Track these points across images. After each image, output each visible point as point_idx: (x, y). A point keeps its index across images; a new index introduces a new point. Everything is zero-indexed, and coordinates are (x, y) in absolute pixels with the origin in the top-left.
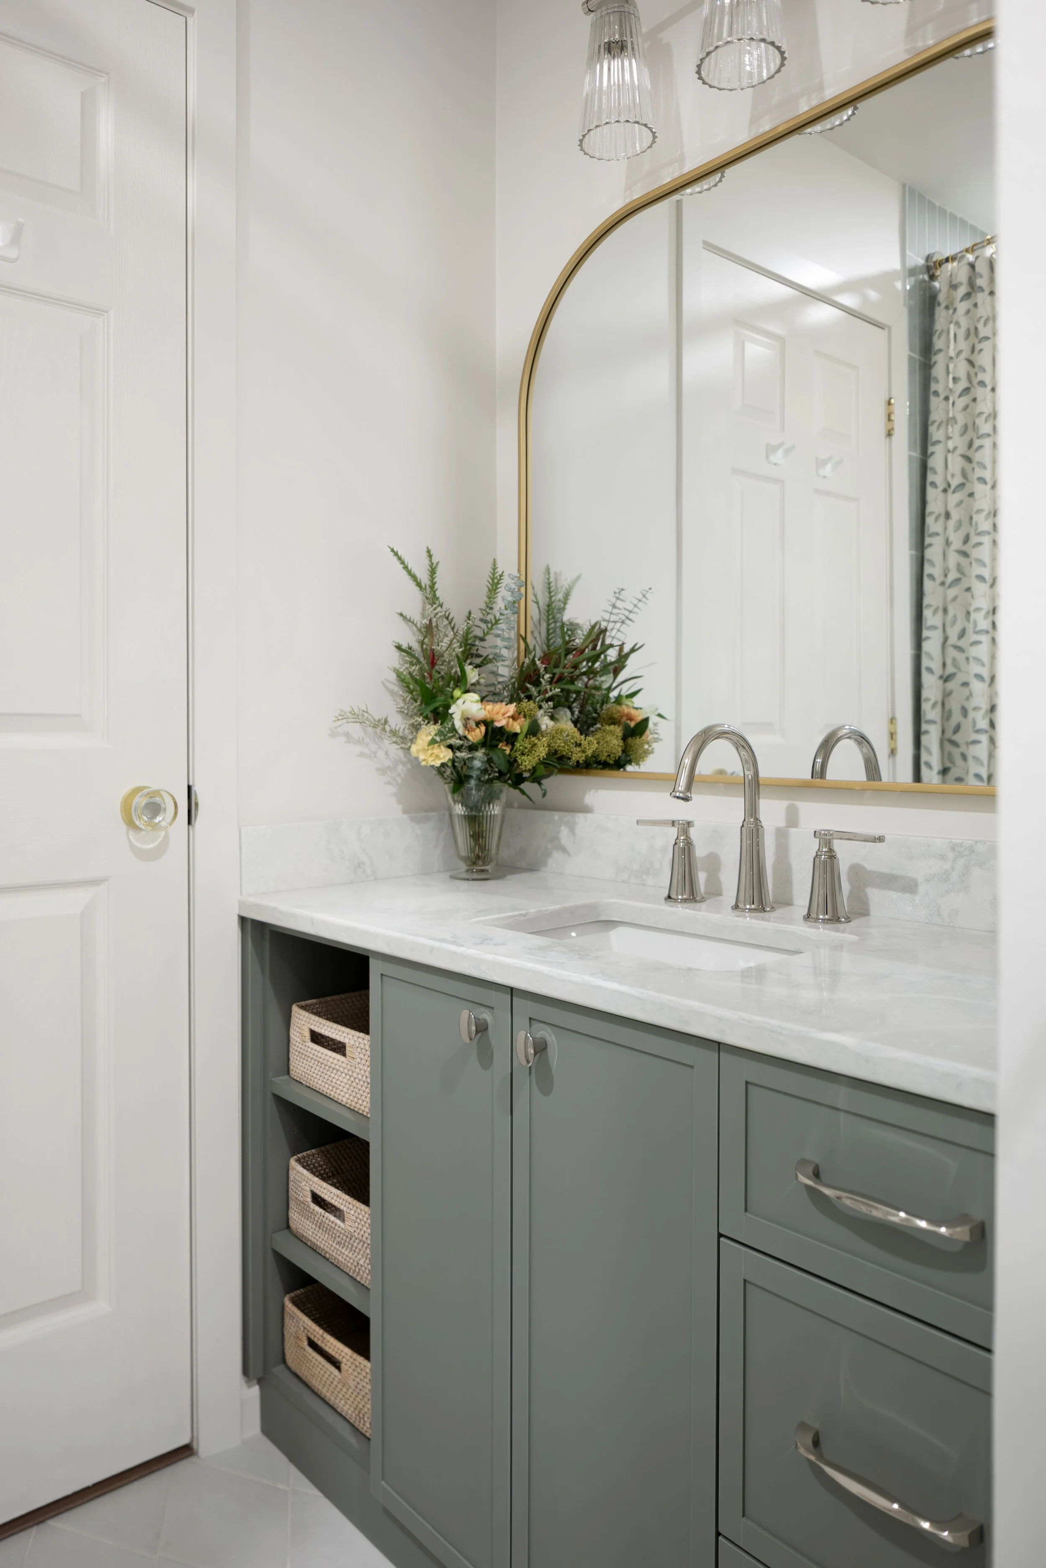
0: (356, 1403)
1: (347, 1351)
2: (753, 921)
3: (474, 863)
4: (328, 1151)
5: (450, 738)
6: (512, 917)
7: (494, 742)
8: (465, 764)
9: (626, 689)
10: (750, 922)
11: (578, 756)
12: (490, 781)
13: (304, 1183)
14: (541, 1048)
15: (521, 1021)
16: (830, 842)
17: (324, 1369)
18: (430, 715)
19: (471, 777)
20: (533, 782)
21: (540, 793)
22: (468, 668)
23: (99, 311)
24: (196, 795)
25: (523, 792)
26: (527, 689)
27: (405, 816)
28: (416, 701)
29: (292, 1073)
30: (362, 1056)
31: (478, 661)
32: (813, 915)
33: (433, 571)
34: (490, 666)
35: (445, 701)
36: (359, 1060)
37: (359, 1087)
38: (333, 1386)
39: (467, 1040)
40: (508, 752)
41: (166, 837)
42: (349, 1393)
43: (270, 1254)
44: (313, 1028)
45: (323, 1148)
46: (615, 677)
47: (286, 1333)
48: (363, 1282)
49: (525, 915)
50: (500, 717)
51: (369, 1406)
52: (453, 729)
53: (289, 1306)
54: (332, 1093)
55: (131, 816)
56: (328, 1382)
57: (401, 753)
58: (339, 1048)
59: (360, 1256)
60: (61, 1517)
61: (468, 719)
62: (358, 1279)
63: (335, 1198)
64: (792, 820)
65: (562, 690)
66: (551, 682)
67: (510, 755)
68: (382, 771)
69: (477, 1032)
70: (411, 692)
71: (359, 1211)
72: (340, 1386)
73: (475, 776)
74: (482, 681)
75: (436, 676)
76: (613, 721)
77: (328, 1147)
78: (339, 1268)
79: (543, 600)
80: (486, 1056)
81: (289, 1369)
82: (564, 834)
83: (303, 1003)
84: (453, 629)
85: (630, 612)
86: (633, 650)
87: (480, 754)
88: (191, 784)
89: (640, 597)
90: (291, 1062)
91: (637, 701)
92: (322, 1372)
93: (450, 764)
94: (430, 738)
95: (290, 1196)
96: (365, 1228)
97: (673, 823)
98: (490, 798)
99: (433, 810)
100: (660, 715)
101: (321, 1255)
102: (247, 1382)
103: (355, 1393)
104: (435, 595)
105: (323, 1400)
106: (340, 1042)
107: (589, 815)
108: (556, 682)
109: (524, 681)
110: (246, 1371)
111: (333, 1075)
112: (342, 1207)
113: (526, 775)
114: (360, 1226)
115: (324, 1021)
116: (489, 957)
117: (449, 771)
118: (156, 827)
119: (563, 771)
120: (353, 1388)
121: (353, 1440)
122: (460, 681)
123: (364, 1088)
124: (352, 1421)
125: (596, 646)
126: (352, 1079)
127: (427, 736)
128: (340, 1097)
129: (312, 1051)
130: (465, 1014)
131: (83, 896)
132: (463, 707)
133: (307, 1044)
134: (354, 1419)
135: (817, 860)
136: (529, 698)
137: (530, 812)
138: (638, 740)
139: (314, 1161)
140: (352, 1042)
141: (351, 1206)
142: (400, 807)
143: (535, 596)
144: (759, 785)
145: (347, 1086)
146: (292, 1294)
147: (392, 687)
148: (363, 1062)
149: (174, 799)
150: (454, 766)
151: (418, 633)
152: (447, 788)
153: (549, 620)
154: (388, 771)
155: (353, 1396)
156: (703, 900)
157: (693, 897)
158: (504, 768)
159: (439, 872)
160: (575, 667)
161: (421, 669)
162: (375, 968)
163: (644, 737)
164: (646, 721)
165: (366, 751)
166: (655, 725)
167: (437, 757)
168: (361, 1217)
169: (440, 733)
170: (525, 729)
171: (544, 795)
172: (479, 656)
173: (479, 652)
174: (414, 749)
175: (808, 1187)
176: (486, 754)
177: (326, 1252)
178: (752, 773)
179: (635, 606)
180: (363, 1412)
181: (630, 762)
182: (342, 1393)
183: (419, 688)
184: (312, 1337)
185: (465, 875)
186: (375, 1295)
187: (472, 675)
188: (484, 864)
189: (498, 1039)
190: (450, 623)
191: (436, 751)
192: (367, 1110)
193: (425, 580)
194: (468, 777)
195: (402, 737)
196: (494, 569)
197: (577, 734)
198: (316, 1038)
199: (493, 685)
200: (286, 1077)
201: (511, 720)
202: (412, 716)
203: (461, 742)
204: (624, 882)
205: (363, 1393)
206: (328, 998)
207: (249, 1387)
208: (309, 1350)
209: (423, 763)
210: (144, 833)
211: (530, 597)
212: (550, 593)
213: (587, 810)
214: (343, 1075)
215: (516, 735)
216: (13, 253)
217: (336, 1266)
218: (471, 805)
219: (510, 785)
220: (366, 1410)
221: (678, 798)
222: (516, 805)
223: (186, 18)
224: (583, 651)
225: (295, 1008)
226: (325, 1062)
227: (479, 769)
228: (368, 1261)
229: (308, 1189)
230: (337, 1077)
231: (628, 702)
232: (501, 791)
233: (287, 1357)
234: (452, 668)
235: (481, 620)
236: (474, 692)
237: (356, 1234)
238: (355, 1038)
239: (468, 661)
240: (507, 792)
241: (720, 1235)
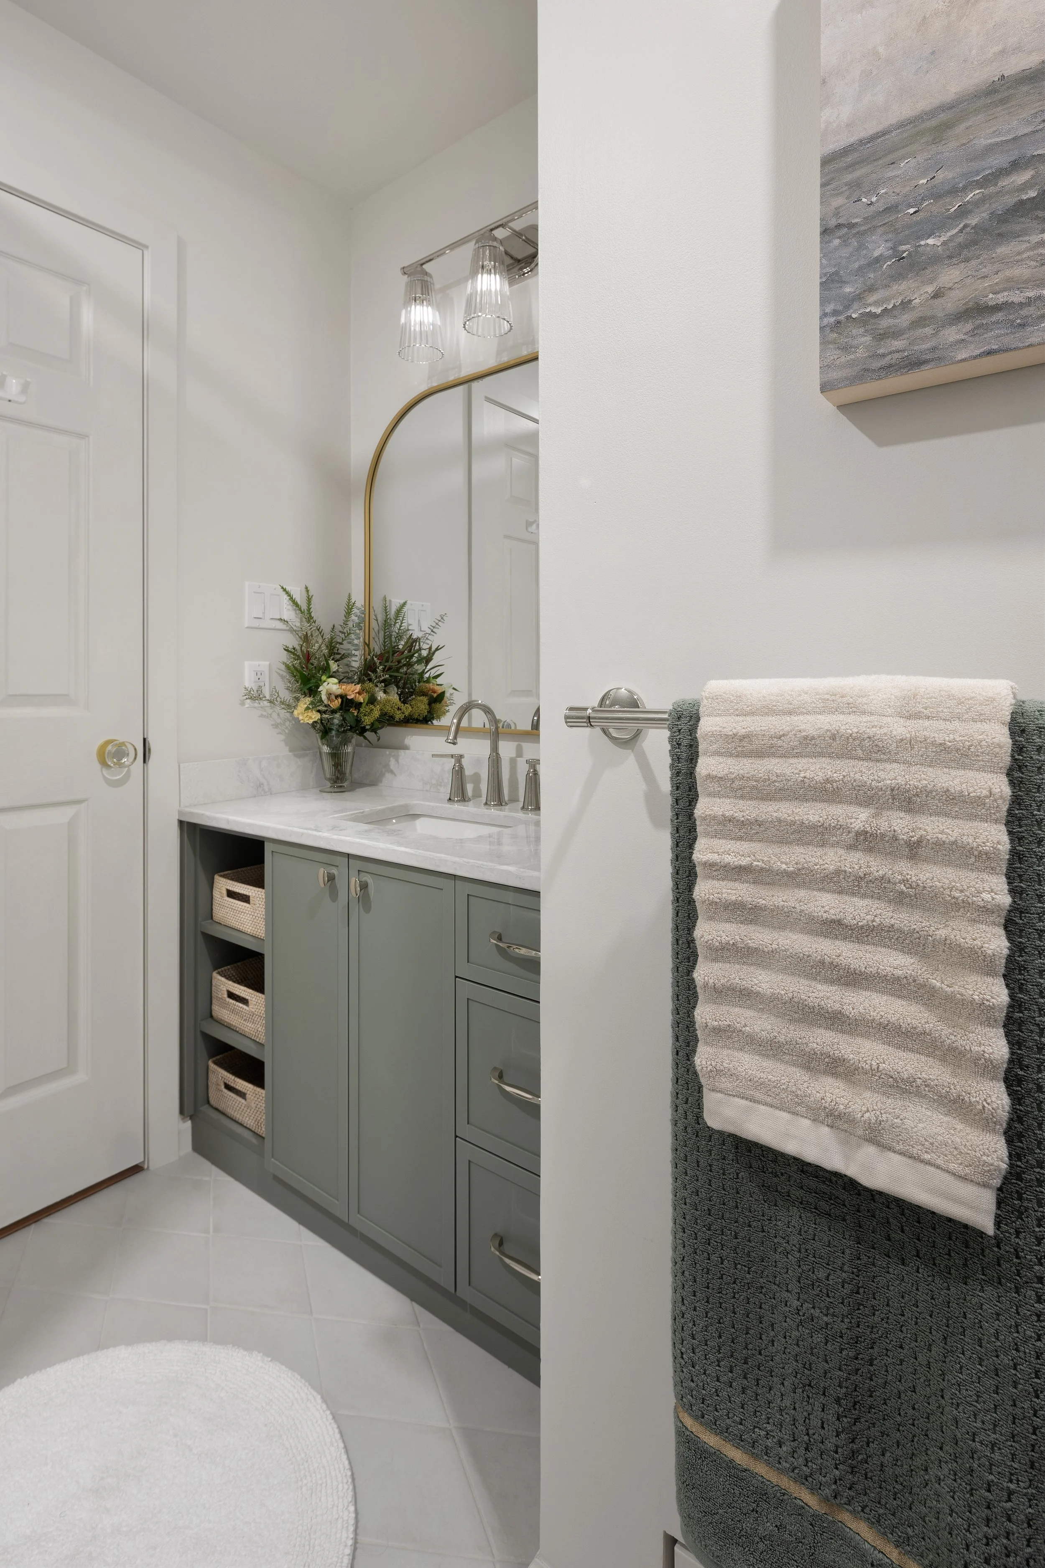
0: (256, 1117)
1: (250, 1086)
2: (495, 811)
3: (335, 782)
4: (238, 966)
5: (319, 706)
6: (354, 814)
7: (347, 708)
8: (328, 721)
9: (433, 673)
10: (494, 812)
11: (399, 716)
12: (344, 732)
13: (222, 986)
14: (364, 886)
15: (354, 872)
16: (534, 766)
17: (235, 1101)
18: (307, 691)
19: (332, 729)
20: (372, 732)
21: (376, 738)
22: (331, 662)
23: (82, 436)
24: (149, 744)
25: (365, 738)
26: (369, 674)
27: (291, 753)
28: (298, 682)
29: (214, 917)
30: (260, 902)
31: (338, 657)
32: (526, 807)
33: (309, 600)
34: (345, 661)
35: (316, 683)
36: (258, 905)
37: (258, 921)
38: (241, 1110)
39: (322, 885)
40: (356, 714)
41: (129, 772)
42: (252, 1112)
43: (199, 1034)
44: (228, 888)
45: (235, 965)
46: (426, 666)
47: (209, 1084)
48: (260, 1042)
49: (362, 813)
50: (350, 693)
51: (264, 1117)
52: (321, 701)
53: (212, 1066)
54: (241, 928)
55: (105, 758)
56: (238, 1108)
57: (288, 715)
58: (245, 899)
59: (259, 1026)
60: (52, 1216)
61: (331, 694)
62: (258, 1040)
63: (243, 992)
64: (519, 754)
65: (390, 676)
66: (383, 670)
67: (357, 716)
68: (276, 726)
69: (328, 881)
70: (295, 676)
71: (258, 998)
72: (245, 1109)
73: (334, 728)
74: (340, 670)
75: (310, 666)
76: (424, 694)
77: (239, 964)
78: (245, 1036)
79: (381, 618)
80: (334, 894)
81: (212, 1106)
82: (392, 762)
83: (222, 873)
84: (322, 637)
85: (434, 627)
86: (437, 649)
87: (338, 715)
88: (145, 737)
89: (440, 619)
90: (214, 911)
91: (439, 681)
92: (234, 1103)
93: (319, 722)
94: (306, 706)
95: (213, 995)
96: (262, 1008)
97: (452, 756)
98: (346, 742)
99: (309, 749)
100: (454, 689)
101: (233, 1030)
102: (182, 1119)
103: (255, 1111)
104: (310, 616)
105: (235, 1121)
106: (246, 895)
107: (407, 751)
108: (387, 671)
109: (367, 670)
110: (182, 1112)
111: (241, 916)
112: (247, 997)
113: (368, 727)
114: (259, 1007)
115: (236, 883)
116: (335, 837)
117: (318, 726)
118: (121, 765)
119: (390, 725)
120: (254, 1108)
121: (254, 1141)
122: (326, 669)
123: (261, 922)
124: (253, 1130)
125: (411, 649)
126: (254, 917)
127: (304, 704)
128: (246, 929)
129: (228, 903)
130: (322, 870)
131: (71, 811)
132: (327, 687)
133: (225, 899)
134: (254, 1128)
135: (528, 776)
136: (370, 680)
137: (371, 749)
138: (438, 705)
139: (229, 973)
140: (254, 895)
141: (253, 996)
142: (287, 748)
143: (376, 616)
144: (498, 734)
145: (251, 922)
146: (214, 1059)
147: (281, 673)
148: (261, 906)
149: (134, 746)
150: (322, 723)
151: (299, 639)
152: (318, 736)
153: (385, 630)
154: (279, 726)
155: (254, 1113)
156: (469, 800)
157: (464, 799)
158: (353, 723)
159: (313, 788)
160: (399, 662)
161: (300, 663)
162: (268, 848)
163: (443, 702)
164: (443, 693)
165: (264, 713)
166: (451, 694)
167: (311, 718)
168: (259, 1001)
169: (312, 703)
170: (366, 701)
171: (379, 740)
172: (340, 654)
173: (339, 651)
174: (296, 712)
175: (496, 944)
176: (341, 715)
177: (237, 1028)
178: (494, 727)
179: (437, 624)
180: (260, 1122)
181: (433, 718)
182: (247, 1113)
183: (299, 674)
184: (227, 1082)
185: (329, 790)
186: (268, 1049)
187: (334, 666)
188: (342, 783)
189: (341, 884)
190: (320, 633)
191: (310, 714)
192: (263, 935)
193: (304, 607)
194: (331, 729)
195: (288, 705)
196: (349, 600)
197: (399, 703)
198: (231, 894)
199: (348, 672)
200: (211, 921)
201: (357, 695)
202: (295, 691)
203: (326, 709)
204: (427, 791)
205: (260, 1110)
206: (239, 870)
207: (184, 1122)
208: (226, 1091)
209: (302, 721)
210: (113, 769)
211: (373, 617)
212: (386, 613)
213: (406, 748)
214: (248, 915)
215: (361, 703)
216: (22, 399)
217: (243, 1035)
218: (333, 746)
219: (357, 734)
220: (262, 1120)
221: (450, 743)
222: (363, 745)
223: (143, 251)
224: (403, 653)
225: (216, 877)
226: (236, 908)
227: (337, 724)
228: (264, 1028)
229: (225, 989)
230: (244, 917)
231: (433, 681)
232: (352, 737)
233: (210, 1099)
234: (321, 661)
235: (340, 632)
236: (334, 677)
237: (256, 1013)
238: (256, 892)
239: (332, 658)
240: (356, 738)
241: (456, 977)
